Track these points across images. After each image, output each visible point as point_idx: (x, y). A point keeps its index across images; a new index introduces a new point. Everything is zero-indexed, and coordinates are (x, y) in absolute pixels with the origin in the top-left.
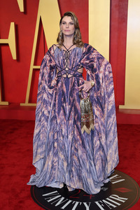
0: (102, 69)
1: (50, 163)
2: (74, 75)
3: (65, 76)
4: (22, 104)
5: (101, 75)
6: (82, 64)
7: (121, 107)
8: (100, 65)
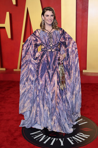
0: (71, 46)
1: (34, 112)
2: (56, 50)
3: (50, 50)
4: (15, 70)
5: (70, 50)
6: (61, 42)
7: (84, 71)
8: (69, 43)
